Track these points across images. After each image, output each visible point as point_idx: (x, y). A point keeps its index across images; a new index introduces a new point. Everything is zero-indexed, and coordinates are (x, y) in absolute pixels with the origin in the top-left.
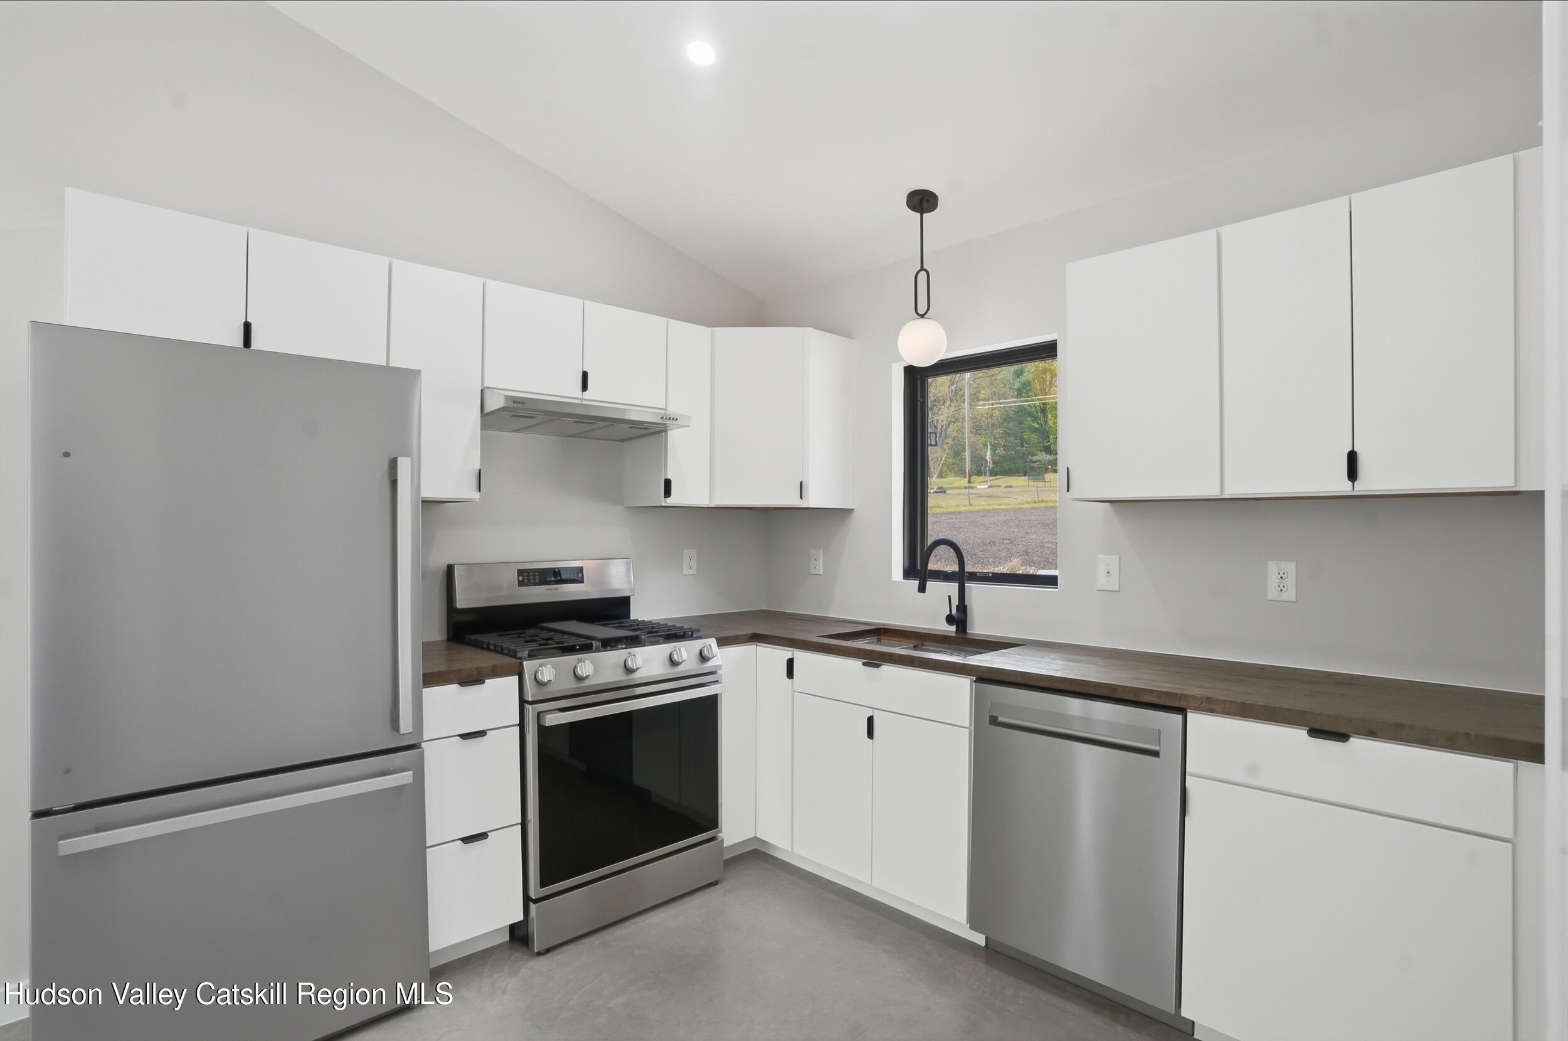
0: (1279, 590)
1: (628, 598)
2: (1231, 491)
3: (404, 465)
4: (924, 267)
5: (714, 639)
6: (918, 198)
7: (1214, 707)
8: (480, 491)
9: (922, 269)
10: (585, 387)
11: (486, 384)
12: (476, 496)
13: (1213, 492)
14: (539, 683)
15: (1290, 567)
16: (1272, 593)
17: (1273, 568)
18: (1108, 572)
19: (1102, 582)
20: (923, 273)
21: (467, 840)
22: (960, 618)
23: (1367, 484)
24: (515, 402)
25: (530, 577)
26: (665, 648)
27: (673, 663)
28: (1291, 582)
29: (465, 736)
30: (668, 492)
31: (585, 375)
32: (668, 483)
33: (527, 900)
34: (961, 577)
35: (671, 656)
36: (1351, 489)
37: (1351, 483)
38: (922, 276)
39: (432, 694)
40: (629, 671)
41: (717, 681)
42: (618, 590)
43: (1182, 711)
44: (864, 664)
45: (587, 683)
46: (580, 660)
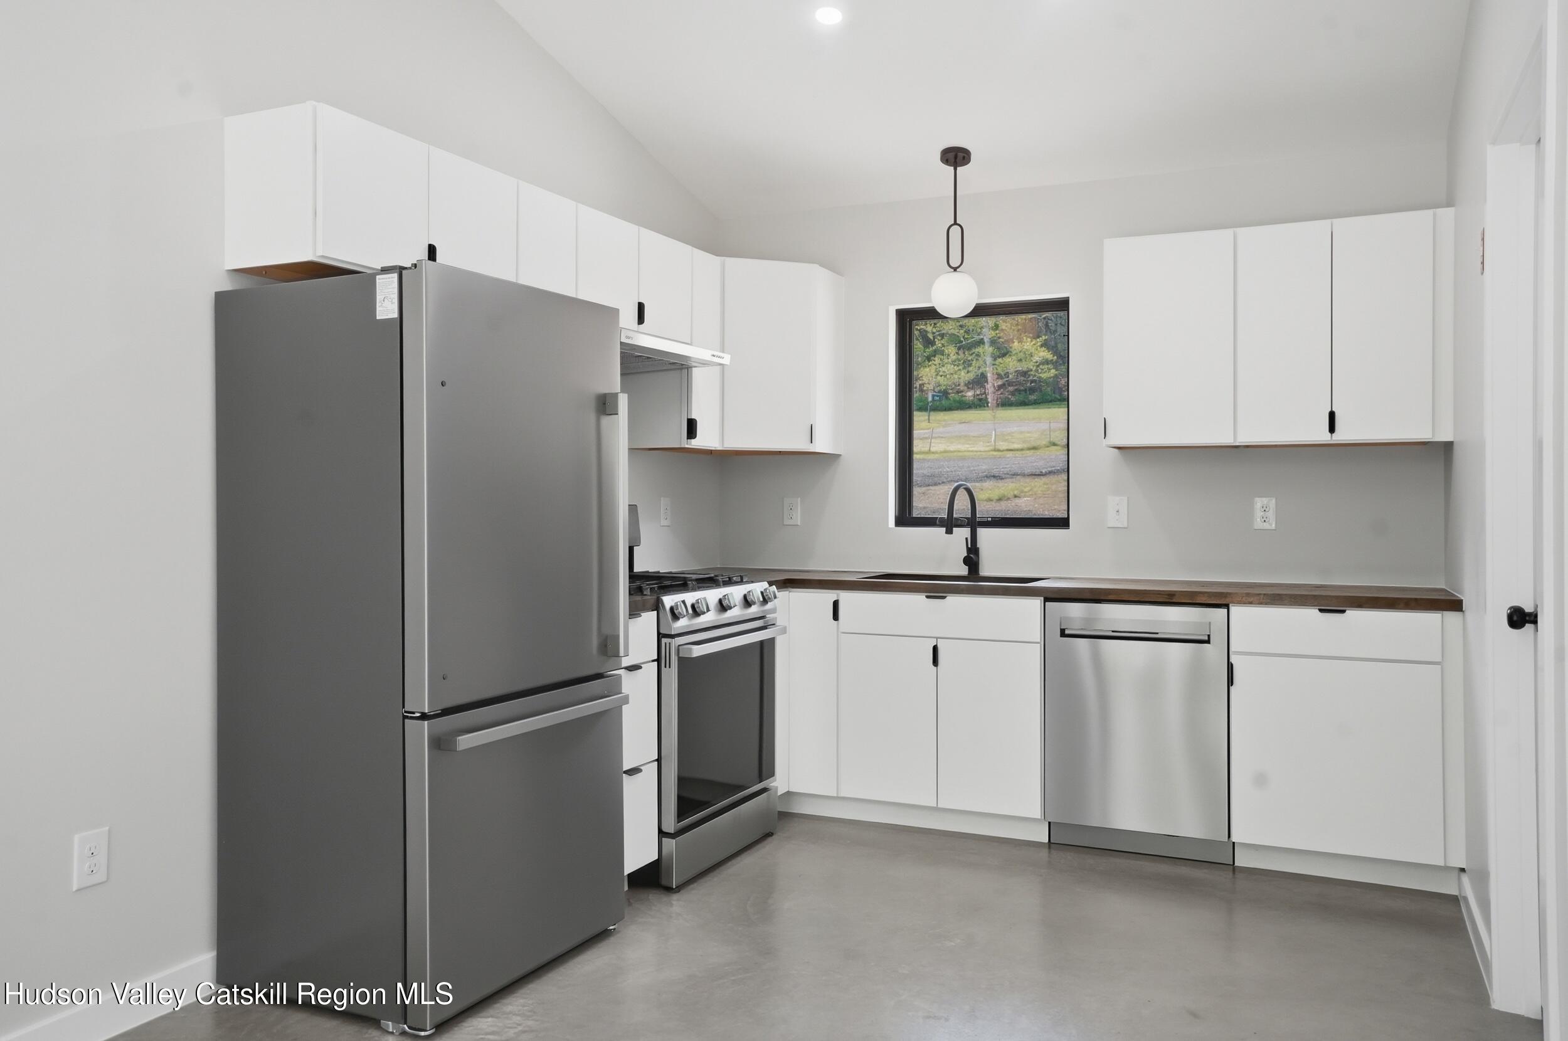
0: (1263, 520)
2: (1243, 439)
4: (958, 222)
5: (766, 582)
6: (951, 156)
7: (1251, 599)
9: (955, 223)
13: (1228, 440)
14: (675, 617)
15: (1273, 502)
16: (1258, 524)
17: (1259, 502)
18: (1118, 511)
19: (1113, 520)
20: (956, 229)
22: (972, 559)
23: (1343, 434)
26: (742, 591)
27: (747, 604)
28: (1271, 515)
30: (693, 433)
32: (692, 423)
34: (974, 523)
35: (745, 599)
36: (1330, 439)
37: (1330, 434)
38: (955, 231)
40: (723, 610)
41: (774, 624)
43: (1227, 606)
44: (928, 597)
45: (699, 619)
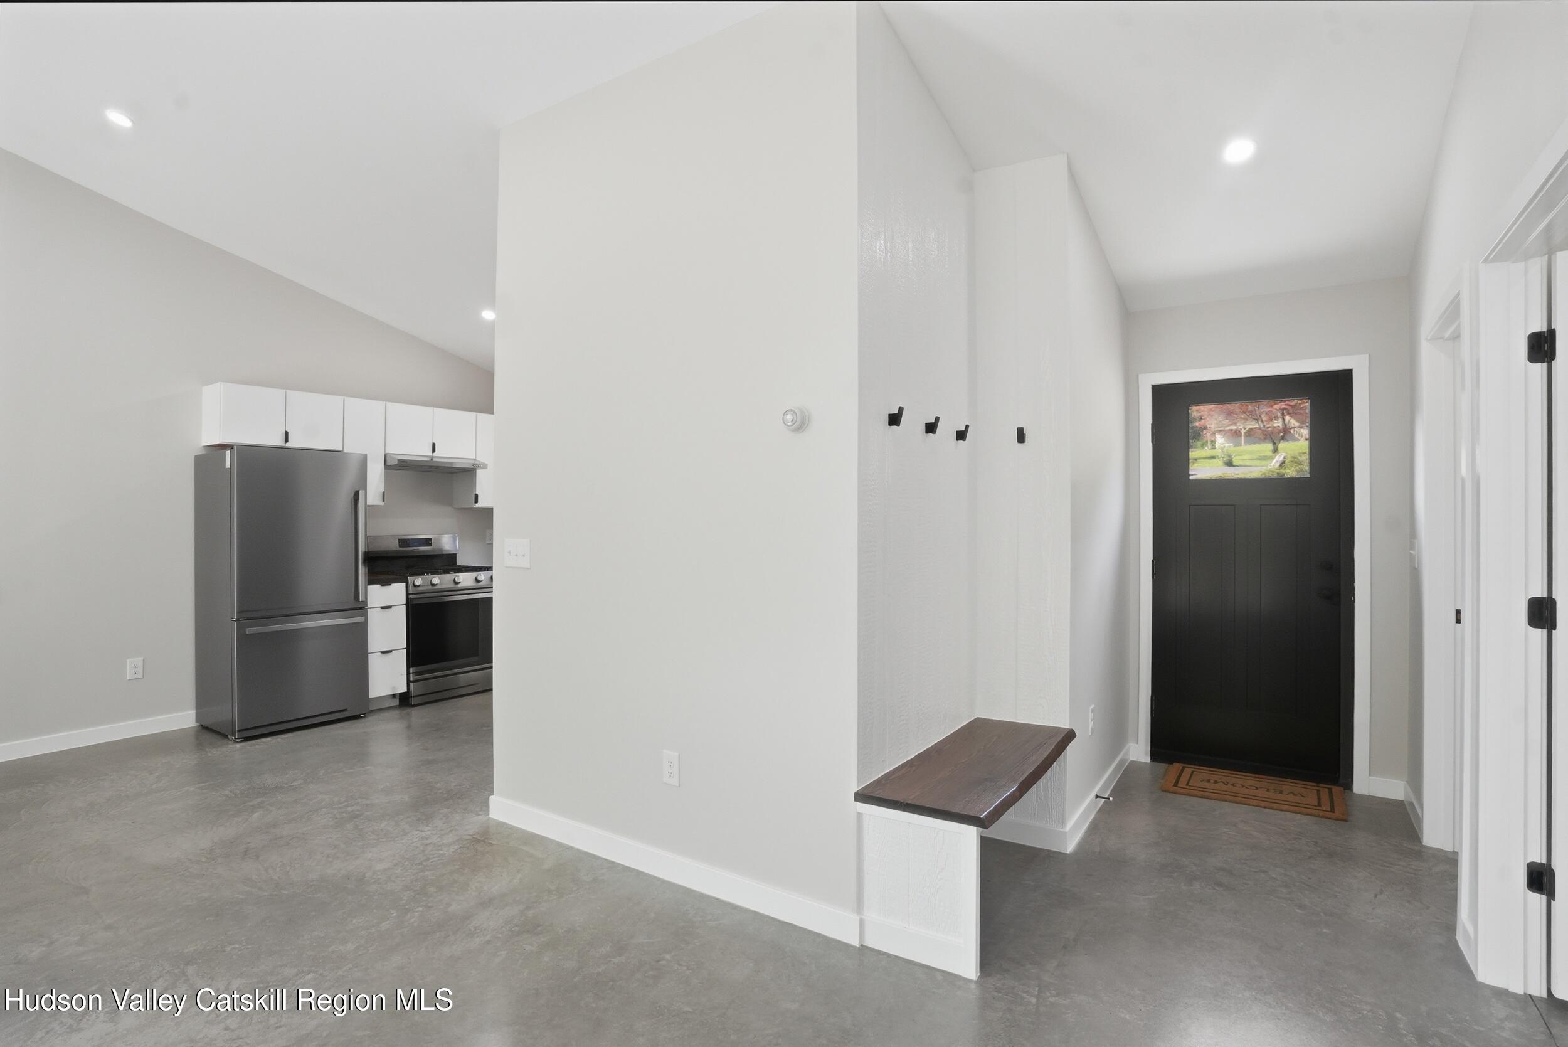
1: (455, 554)
3: (362, 493)
8: (384, 501)
10: (434, 451)
11: (387, 452)
12: (382, 504)
14: (415, 586)
21: (383, 652)
24: (403, 462)
25: (404, 542)
26: (474, 574)
27: (478, 581)
29: (383, 608)
30: (476, 502)
31: (434, 445)
32: (476, 496)
33: (409, 682)
35: (476, 579)
39: (370, 588)
40: (456, 583)
42: (449, 550)
45: (435, 587)
46: (433, 578)
